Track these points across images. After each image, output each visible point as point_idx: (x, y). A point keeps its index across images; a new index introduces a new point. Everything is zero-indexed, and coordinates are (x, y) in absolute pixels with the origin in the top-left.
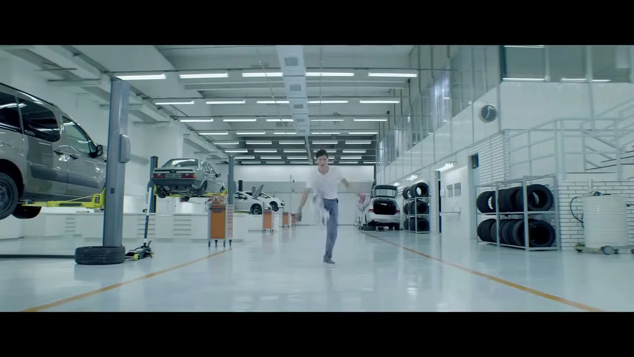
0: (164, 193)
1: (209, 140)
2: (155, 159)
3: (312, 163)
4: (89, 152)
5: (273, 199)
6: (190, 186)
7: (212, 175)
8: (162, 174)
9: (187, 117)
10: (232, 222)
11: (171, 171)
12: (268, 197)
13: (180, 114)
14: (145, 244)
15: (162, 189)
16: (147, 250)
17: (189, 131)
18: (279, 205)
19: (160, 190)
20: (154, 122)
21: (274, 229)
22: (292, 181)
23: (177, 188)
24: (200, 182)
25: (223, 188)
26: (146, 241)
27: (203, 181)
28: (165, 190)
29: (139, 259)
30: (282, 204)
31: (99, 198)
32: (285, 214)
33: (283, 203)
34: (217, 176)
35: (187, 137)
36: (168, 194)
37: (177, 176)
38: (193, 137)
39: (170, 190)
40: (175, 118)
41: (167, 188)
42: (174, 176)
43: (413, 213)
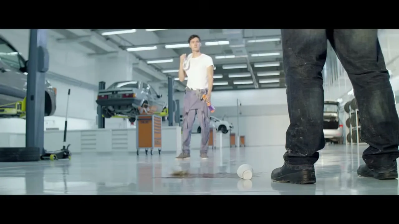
0: (110, 114)
1: (158, 68)
2: (102, 84)
3: (258, 87)
4: (19, 67)
5: (221, 122)
6: (131, 105)
7: (153, 96)
8: (105, 96)
9: (134, 46)
10: (160, 133)
11: (113, 92)
12: (218, 121)
13: (127, 44)
14: (64, 147)
15: (106, 109)
16: (65, 152)
17: (137, 61)
18: (228, 128)
19: (105, 111)
20: (105, 52)
21: (217, 146)
22: (239, 104)
23: (119, 107)
24: (140, 101)
25: (165, 108)
26: (66, 144)
27: (144, 100)
28: (109, 111)
29: (55, 159)
30: (230, 127)
31: (21, 105)
32: (233, 135)
33: (232, 126)
34: (158, 97)
35: (136, 66)
36: (113, 115)
37: (119, 96)
38: (142, 66)
39: (114, 111)
40: (124, 48)
41: (111, 108)
42: (115, 96)
43: (354, 125)
